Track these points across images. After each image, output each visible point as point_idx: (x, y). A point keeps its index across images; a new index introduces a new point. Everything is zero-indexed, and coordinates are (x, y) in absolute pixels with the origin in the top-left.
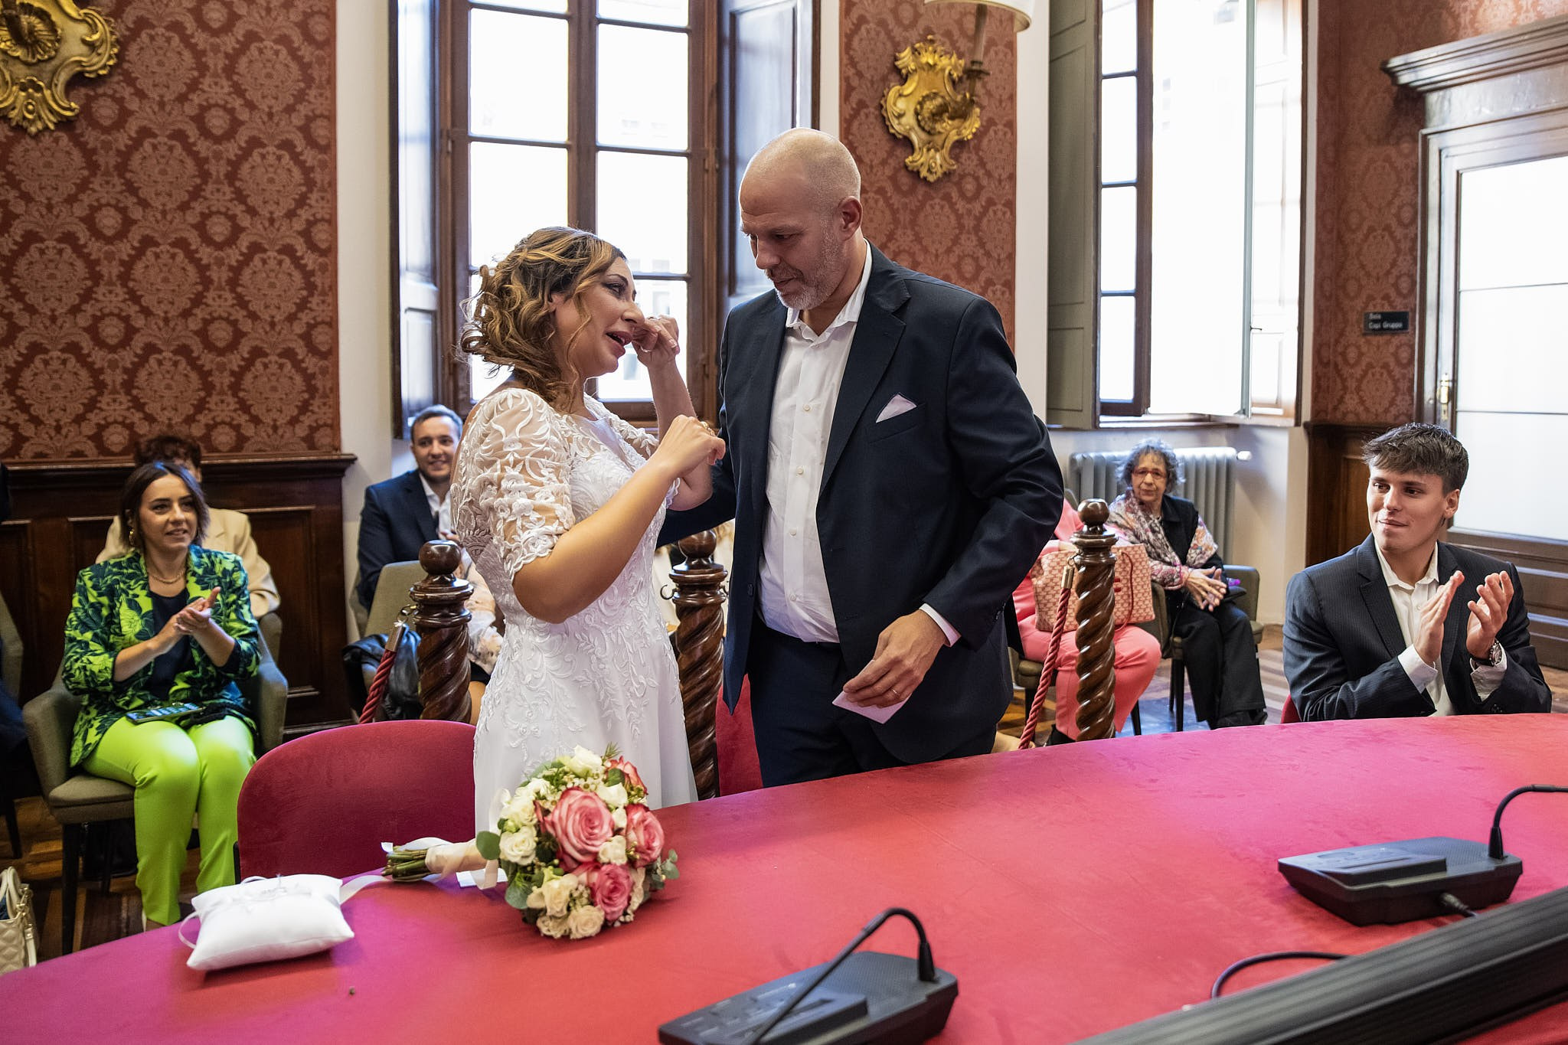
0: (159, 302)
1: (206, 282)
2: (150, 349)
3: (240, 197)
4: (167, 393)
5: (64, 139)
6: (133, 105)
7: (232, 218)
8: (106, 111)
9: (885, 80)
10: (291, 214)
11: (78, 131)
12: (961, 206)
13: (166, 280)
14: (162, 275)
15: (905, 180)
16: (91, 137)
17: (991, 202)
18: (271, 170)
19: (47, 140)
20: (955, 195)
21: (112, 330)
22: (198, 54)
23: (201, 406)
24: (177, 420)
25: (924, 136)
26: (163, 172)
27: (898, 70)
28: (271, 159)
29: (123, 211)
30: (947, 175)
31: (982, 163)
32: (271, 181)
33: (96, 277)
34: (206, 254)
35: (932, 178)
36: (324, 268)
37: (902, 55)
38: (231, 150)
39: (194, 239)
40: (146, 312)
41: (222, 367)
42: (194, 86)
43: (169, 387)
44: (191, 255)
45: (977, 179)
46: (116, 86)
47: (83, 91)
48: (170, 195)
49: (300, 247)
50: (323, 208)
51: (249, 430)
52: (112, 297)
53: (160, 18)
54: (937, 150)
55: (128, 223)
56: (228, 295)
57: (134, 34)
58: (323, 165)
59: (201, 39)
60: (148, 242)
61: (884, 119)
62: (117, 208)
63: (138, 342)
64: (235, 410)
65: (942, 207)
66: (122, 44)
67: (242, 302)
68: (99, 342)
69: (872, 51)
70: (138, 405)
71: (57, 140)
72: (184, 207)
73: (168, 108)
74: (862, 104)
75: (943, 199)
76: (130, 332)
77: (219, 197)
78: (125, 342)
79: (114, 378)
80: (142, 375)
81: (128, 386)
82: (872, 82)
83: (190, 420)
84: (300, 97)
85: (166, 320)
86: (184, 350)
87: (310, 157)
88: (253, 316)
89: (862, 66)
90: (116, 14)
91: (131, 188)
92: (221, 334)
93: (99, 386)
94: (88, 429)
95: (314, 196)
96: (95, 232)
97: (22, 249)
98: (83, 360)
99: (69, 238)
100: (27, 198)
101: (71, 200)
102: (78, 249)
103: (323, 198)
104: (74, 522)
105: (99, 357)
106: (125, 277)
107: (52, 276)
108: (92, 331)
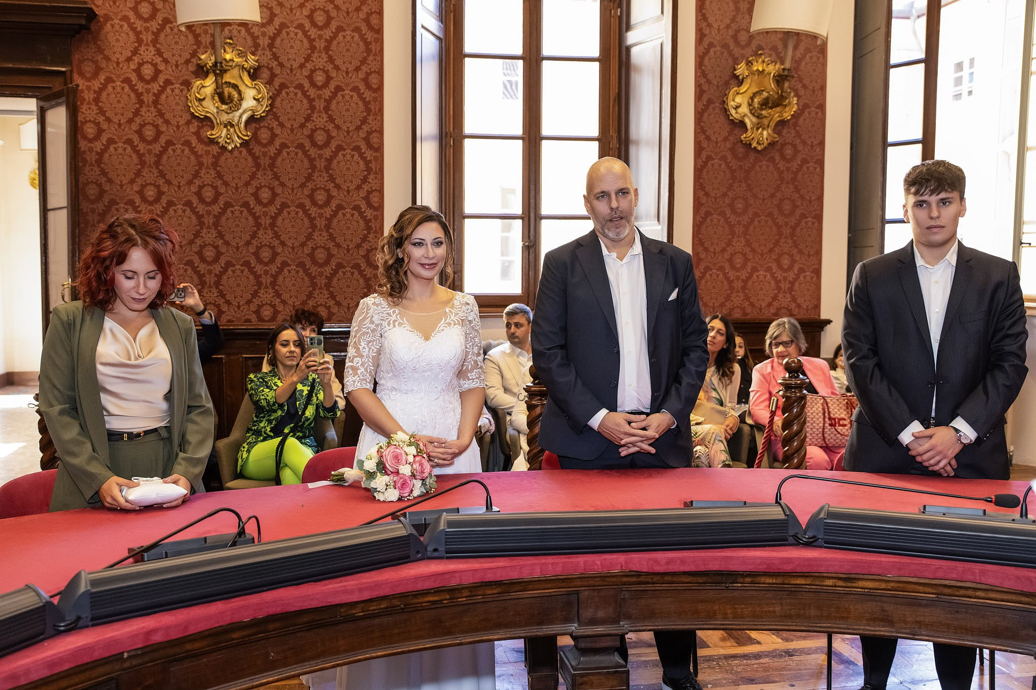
0: (289, 238)
1: (314, 227)
2: (285, 264)
3: (332, 179)
4: (293, 288)
5: (244, 152)
6: (278, 131)
7: (328, 191)
8: (264, 135)
9: (727, 85)
10: (359, 188)
11: (251, 147)
12: (782, 165)
13: (293, 226)
14: (291, 224)
15: (741, 150)
16: (257, 150)
17: (805, 161)
18: (348, 163)
19: (236, 153)
20: (777, 158)
21: (266, 254)
22: (311, 101)
23: (310, 296)
24: (297, 303)
25: (754, 120)
26: (292, 167)
27: (737, 77)
28: (348, 157)
29: (272, 189)
30: (772, 144)
31: (798, 135)
32: (348, 169)
33: (258, 225)
34: (313, 211)
35: (759, 148)
36: (376, 217)
37: (739, 66)
38: (327, 153)
39: (308, 203)
40: (283, 244)
41: (321, 274)
42: (308, 119)
43: (294, 285)
44: (306, 212)
45: (794, 146)
46: (270, 122)
47: (254, 125)
48: (296, 180)
49: (364, 206)
50: (376, 183)
51: (335, 309)
52: (266, 236)
53: (291, 82)
54: (764, 129)
55: (274, 195)
56: (325, 234)
57: (279, 92)
58: (376, 158)
59: (312, 92)
60: (284, 205)
61: (726, 111)
62: (269, 187)
63: (279, 260)
64: (328, 298)
65: (768, 167)
66: (273, 98)
67: (332, 238)
68: (259, 260)
69: (718, 65)
70: (278, 294)
71: (241, 153)
72: (303, 186)
73: (295, 132)
74: (710, 101)
75: (768, 161)
76: (275, 254)
77: (321, 179)
78: (272, 260)
79: (266, 280)
80: (281, 278)
81: (274, 284)
82: (718, 86)
83: (304, 303)
84: (364, 121)
85: (293, 248)
86: (301, 265)
87: (369, 154)
88: (338, 246)
89: (711, 76)
90: (269, 82)
91: (276, 177)
92: (321, 255)
93: (259, 284)
94: (253, 307)
95: (372, 176)
96: (259, 201)
97: (223, 211)
98: (251, 270)
99: (246, 205)
100: (226, 184)
101: (247, 184)
102: (250, 211)
103: (376, 178)
104: (245, 358)
105: (259, 269)
106: (273, 225)
107: (237, 225)
108: (256, 254)
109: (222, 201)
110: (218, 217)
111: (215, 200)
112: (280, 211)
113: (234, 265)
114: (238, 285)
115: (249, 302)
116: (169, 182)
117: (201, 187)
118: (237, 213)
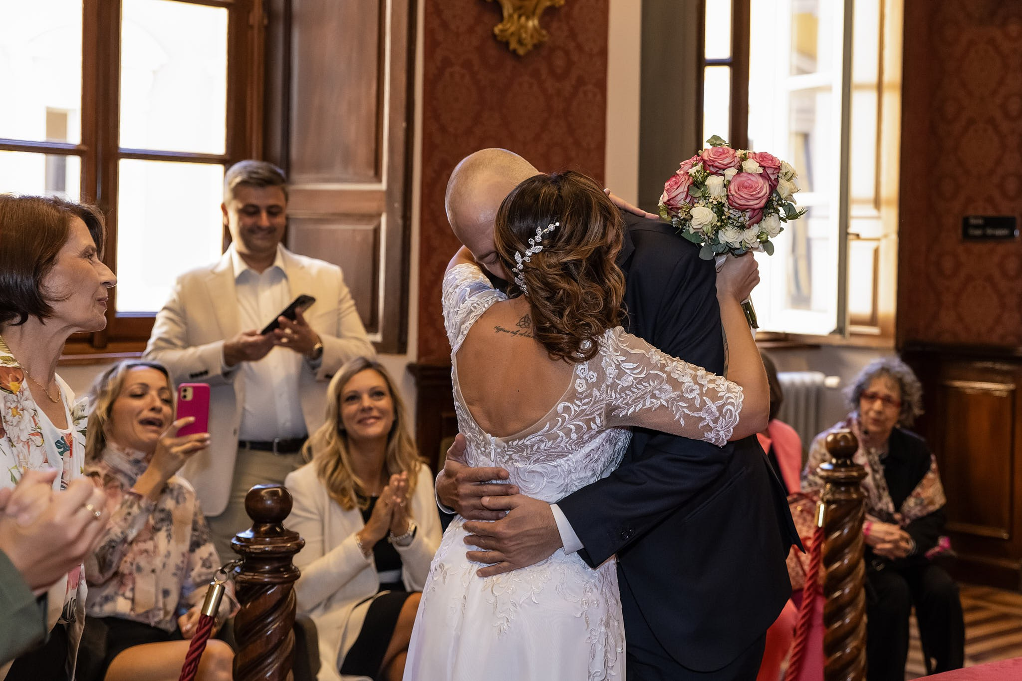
12: (550, 85)
15: (494, 54)
17: (581, 82)
20: (544, 72)
30: (538, 46)
31: (573, 35)
35: (521, 51)
45: (567, 53)
54: (528, 17)
65: (531, 86)
75: (532, 76)
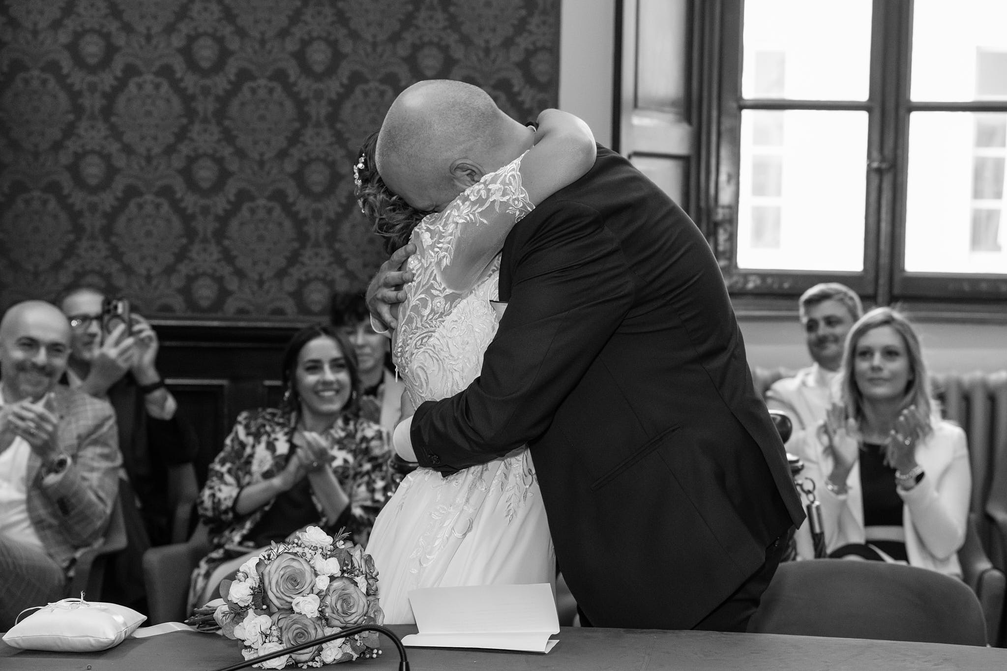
3: (454, 24)
10: (508, 43)
21: (317, 177)
29: (333, 44)
33: (303, 117)
48: (381, 25)
49: (517, 81)
50: (544, 34)
52: (319, 140)
55: (337, 56)
60: (357, 78)
62: (327, 40)
63: (343, 191)
68: (304, 189)
72: (395, 38)
77: (431, 25)
79: (317, 230)
81: (331, 239)
91: (343, 19)
93: (303, 238)
94: (289, 285)
95: (535, 20)
96: (306, 68)
97: (236, 87)
98: (288, 208)
99: (280, 76)
100: (242, 33)
101: (283, 33)
102: (288, 88)
103: (544, 23)
104: (271, 388)
105: (303, 206)
106: (333, 118)
107: (262, 118)
108: (299, 177)
109: (232, 68)
110: (224, 101)
111: (219, 66)
112: (348, 90)
113: (252, 199)
114: (261, 239)
115: (281, 274)
116: (128, 28)
117: (192, 39)
118: (262, 93)
